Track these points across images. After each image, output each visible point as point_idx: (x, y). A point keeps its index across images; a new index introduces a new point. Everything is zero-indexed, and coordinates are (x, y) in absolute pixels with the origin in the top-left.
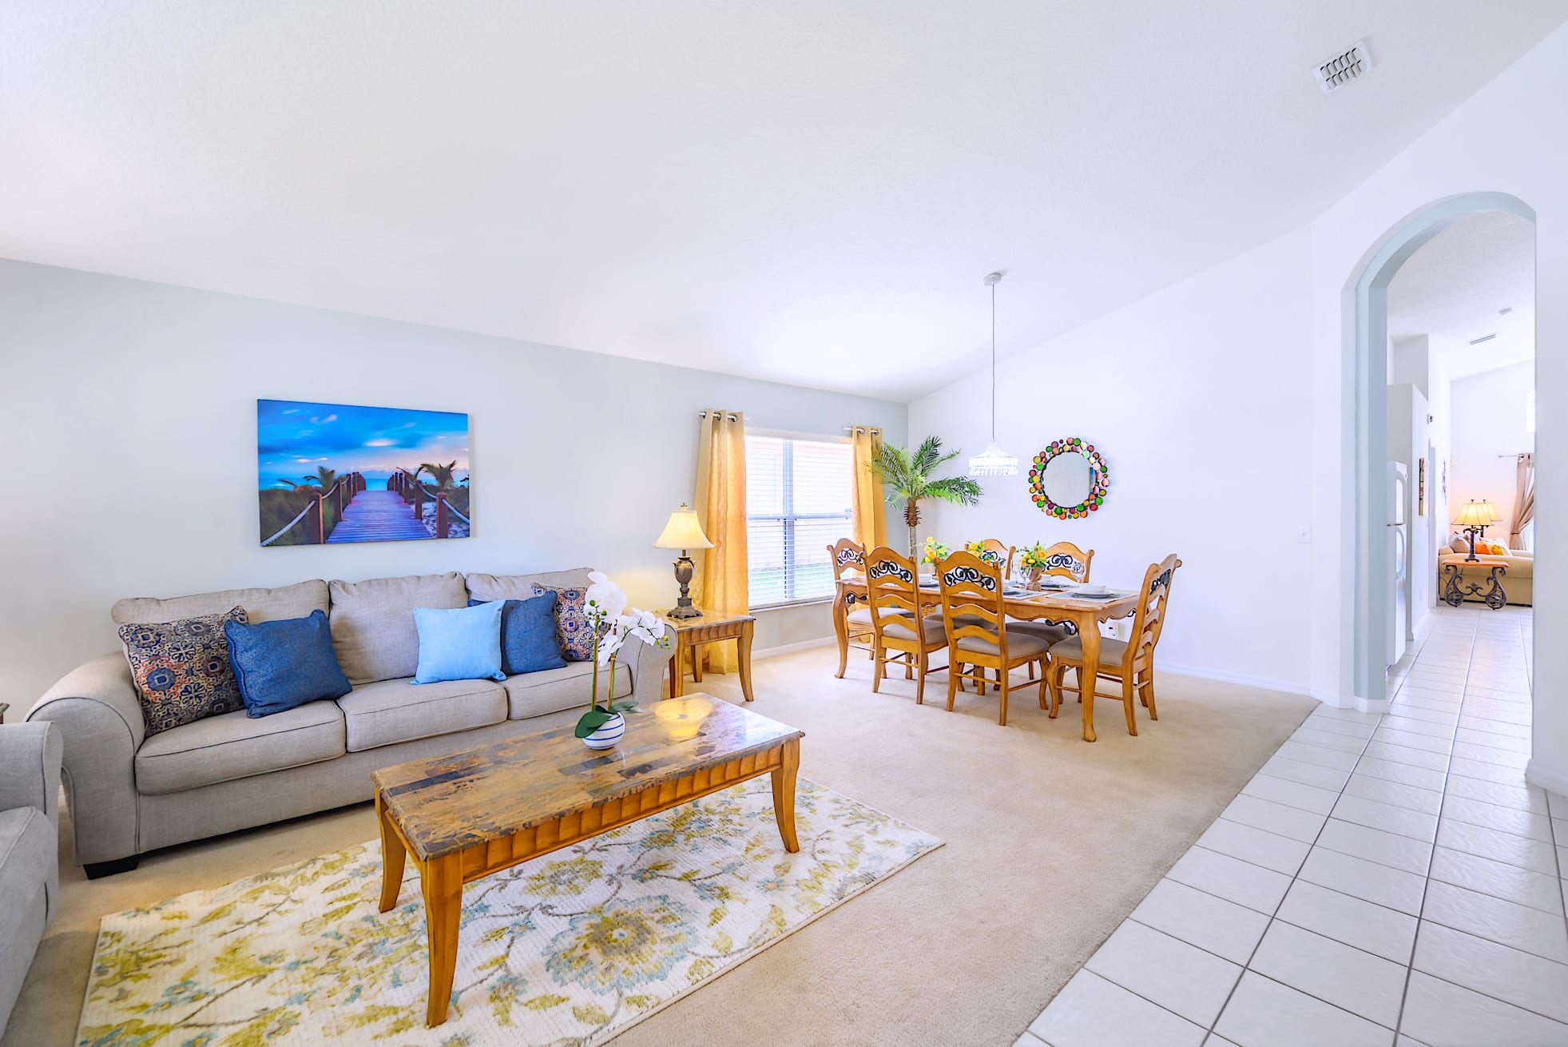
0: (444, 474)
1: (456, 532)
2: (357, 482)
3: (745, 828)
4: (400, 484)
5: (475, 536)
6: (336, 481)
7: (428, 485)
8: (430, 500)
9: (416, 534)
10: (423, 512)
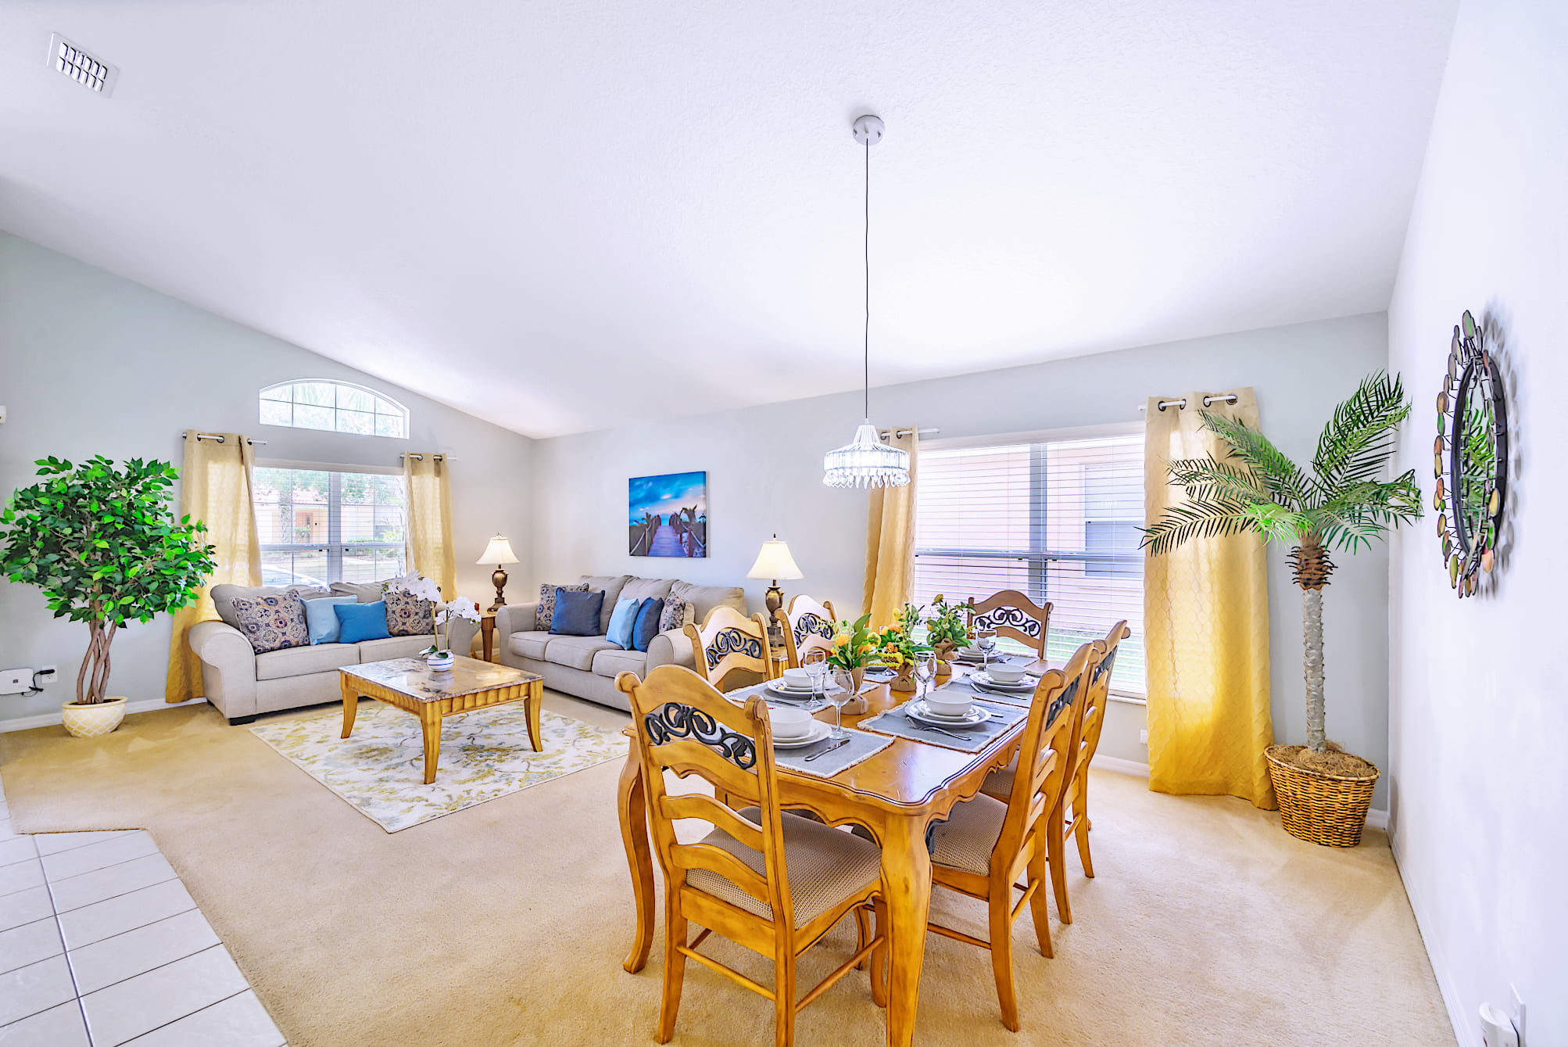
0: (691, 513)
1: (696, 554)
2: (658, 519)
4: (674, 519)
5: (709, 557)
6: (652, 521)
7: (685, 523)
8: (686, 531)
9: (680, 554)
10: (684, 540)
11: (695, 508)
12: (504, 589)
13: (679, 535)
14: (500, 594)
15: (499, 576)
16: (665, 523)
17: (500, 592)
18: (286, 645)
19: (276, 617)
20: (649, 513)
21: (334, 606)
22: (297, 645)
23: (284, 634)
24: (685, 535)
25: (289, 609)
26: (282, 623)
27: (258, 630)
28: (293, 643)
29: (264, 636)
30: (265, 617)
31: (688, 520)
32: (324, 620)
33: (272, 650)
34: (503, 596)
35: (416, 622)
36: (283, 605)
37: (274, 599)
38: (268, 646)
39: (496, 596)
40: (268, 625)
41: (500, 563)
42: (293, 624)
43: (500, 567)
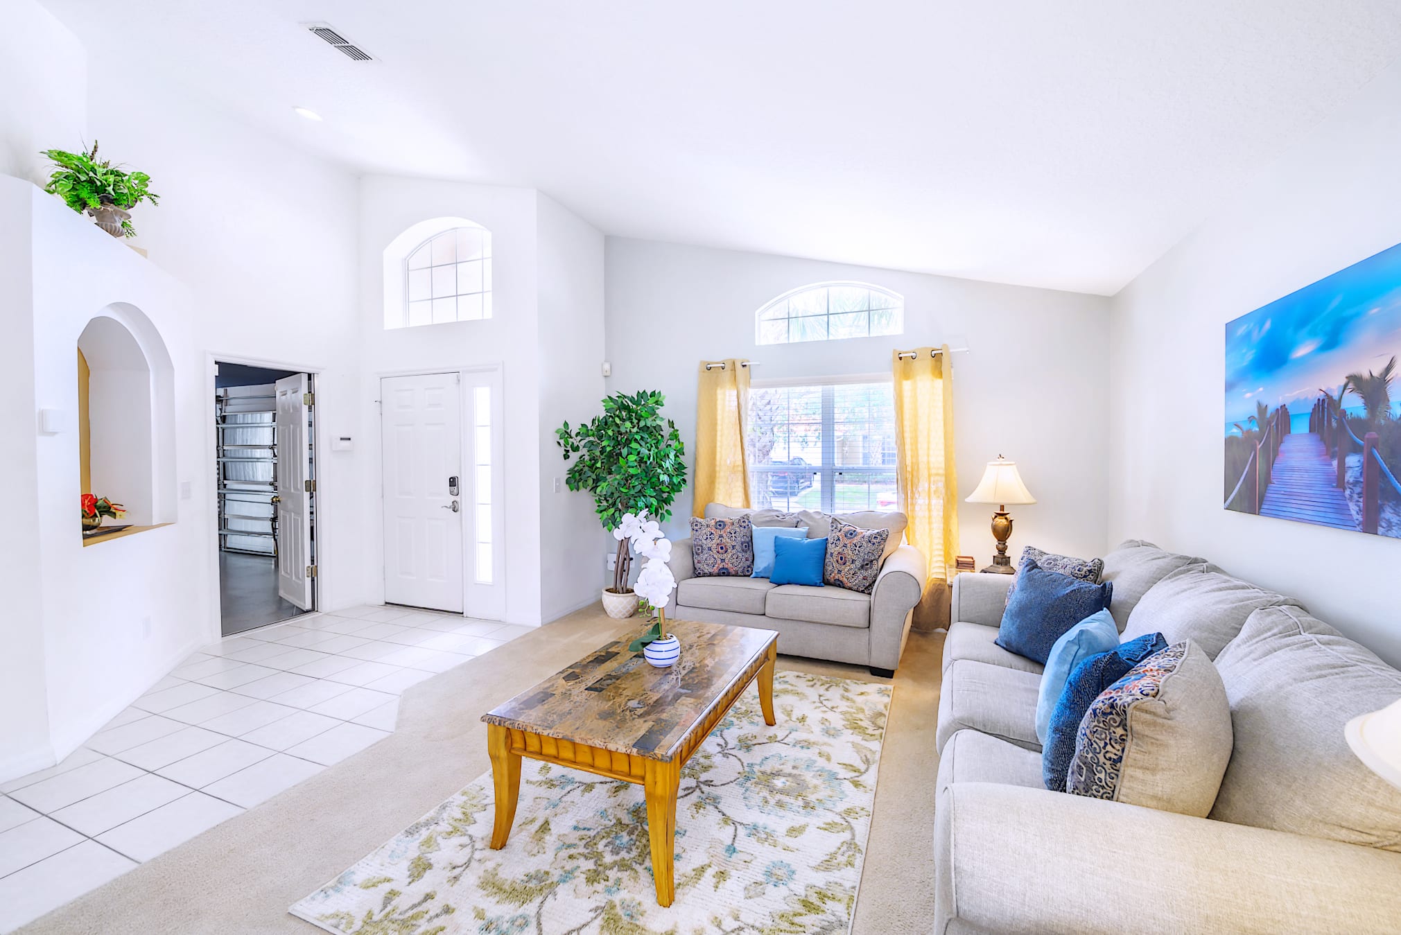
0: (1375, 389)
2: (1283, 415)
3: (564, 853)
6: (1269, 423)
7: (1358, 424)
8: (1356, 449)
9: (1337, 517)
10: (1350, 477)
11: (1388, 369)
12: (1009, 542)
13: (1335, 463)
14: (1002, 551)
15: (1001, 522)
16: (1300, 427)
17: (1000, 546)
18: (724, 573)
19: (719, 541)
20: (1264, 403)
21: (776, 537)
22: (736, 575)
23: (723, 560)
24: (1353, 461)
25: (733, 535)
26: (723, 548)
27: (702, 552)
28: (731, 571)
29: (706, 560)
30: (709, 540)
31: (1363, 414)
32: (763, 551)
33: (711, 575)
34: (1007, 554)
35: (852, 572)
36: (728, 530)
37: (722, 522)
38: (707, 569)
39: (996, 553)
40: (710, 549)
41: (1002, 502)
42: (734, 551)
43: (1002, 508)
